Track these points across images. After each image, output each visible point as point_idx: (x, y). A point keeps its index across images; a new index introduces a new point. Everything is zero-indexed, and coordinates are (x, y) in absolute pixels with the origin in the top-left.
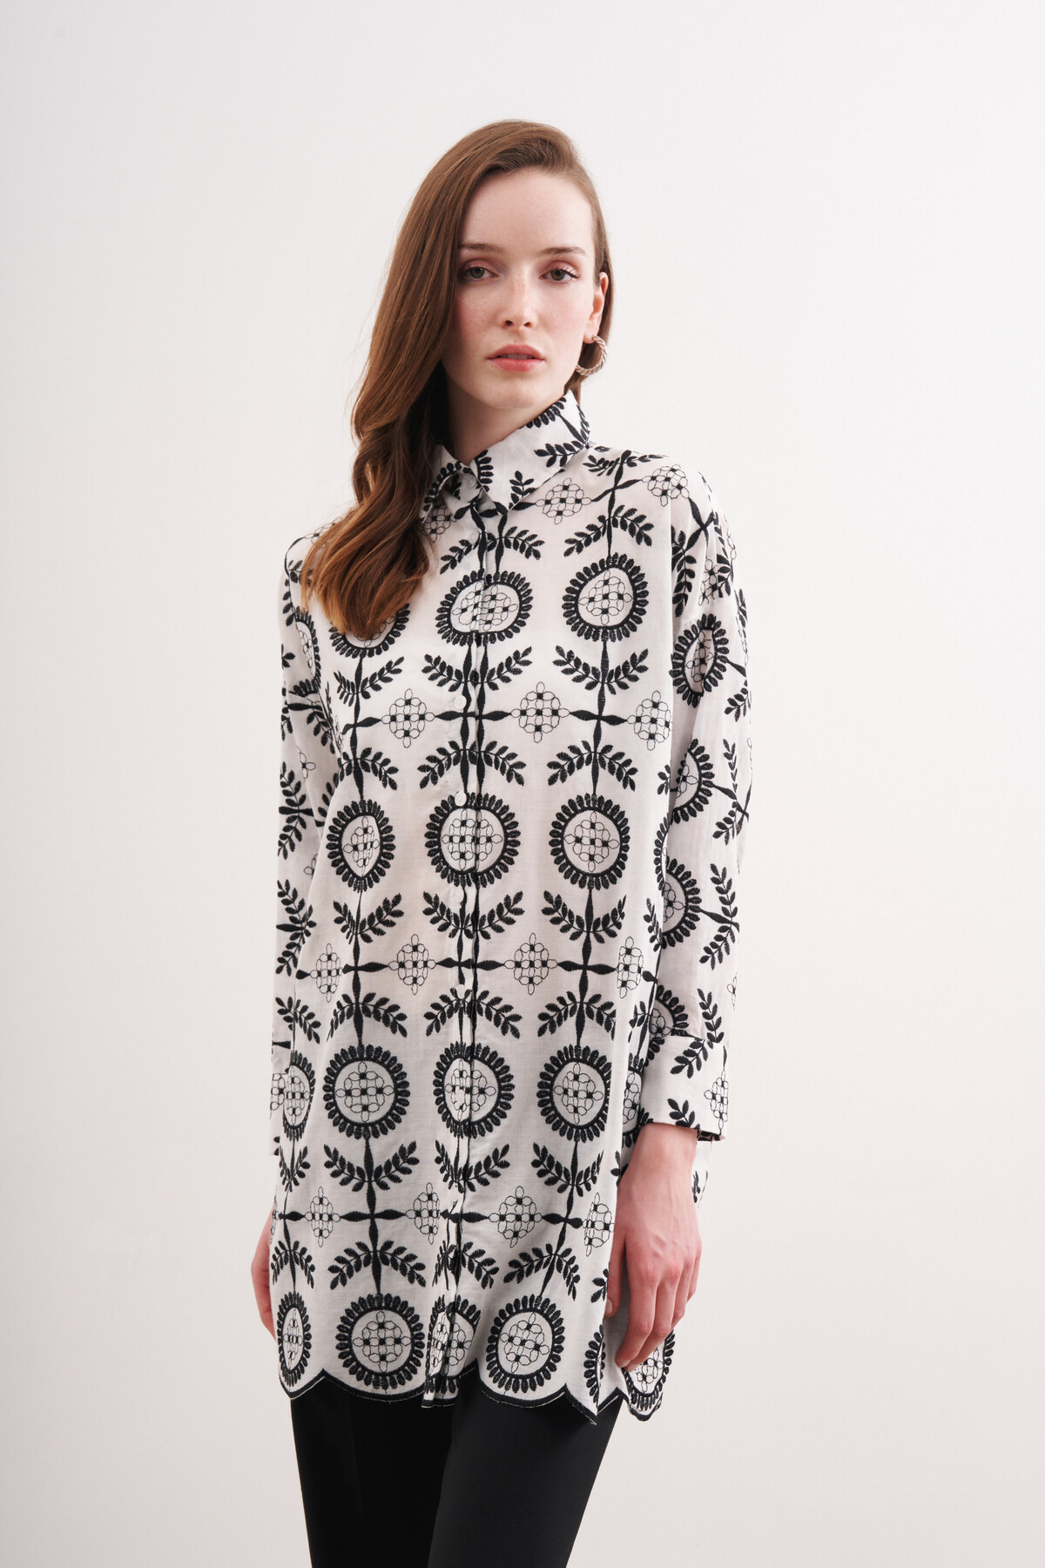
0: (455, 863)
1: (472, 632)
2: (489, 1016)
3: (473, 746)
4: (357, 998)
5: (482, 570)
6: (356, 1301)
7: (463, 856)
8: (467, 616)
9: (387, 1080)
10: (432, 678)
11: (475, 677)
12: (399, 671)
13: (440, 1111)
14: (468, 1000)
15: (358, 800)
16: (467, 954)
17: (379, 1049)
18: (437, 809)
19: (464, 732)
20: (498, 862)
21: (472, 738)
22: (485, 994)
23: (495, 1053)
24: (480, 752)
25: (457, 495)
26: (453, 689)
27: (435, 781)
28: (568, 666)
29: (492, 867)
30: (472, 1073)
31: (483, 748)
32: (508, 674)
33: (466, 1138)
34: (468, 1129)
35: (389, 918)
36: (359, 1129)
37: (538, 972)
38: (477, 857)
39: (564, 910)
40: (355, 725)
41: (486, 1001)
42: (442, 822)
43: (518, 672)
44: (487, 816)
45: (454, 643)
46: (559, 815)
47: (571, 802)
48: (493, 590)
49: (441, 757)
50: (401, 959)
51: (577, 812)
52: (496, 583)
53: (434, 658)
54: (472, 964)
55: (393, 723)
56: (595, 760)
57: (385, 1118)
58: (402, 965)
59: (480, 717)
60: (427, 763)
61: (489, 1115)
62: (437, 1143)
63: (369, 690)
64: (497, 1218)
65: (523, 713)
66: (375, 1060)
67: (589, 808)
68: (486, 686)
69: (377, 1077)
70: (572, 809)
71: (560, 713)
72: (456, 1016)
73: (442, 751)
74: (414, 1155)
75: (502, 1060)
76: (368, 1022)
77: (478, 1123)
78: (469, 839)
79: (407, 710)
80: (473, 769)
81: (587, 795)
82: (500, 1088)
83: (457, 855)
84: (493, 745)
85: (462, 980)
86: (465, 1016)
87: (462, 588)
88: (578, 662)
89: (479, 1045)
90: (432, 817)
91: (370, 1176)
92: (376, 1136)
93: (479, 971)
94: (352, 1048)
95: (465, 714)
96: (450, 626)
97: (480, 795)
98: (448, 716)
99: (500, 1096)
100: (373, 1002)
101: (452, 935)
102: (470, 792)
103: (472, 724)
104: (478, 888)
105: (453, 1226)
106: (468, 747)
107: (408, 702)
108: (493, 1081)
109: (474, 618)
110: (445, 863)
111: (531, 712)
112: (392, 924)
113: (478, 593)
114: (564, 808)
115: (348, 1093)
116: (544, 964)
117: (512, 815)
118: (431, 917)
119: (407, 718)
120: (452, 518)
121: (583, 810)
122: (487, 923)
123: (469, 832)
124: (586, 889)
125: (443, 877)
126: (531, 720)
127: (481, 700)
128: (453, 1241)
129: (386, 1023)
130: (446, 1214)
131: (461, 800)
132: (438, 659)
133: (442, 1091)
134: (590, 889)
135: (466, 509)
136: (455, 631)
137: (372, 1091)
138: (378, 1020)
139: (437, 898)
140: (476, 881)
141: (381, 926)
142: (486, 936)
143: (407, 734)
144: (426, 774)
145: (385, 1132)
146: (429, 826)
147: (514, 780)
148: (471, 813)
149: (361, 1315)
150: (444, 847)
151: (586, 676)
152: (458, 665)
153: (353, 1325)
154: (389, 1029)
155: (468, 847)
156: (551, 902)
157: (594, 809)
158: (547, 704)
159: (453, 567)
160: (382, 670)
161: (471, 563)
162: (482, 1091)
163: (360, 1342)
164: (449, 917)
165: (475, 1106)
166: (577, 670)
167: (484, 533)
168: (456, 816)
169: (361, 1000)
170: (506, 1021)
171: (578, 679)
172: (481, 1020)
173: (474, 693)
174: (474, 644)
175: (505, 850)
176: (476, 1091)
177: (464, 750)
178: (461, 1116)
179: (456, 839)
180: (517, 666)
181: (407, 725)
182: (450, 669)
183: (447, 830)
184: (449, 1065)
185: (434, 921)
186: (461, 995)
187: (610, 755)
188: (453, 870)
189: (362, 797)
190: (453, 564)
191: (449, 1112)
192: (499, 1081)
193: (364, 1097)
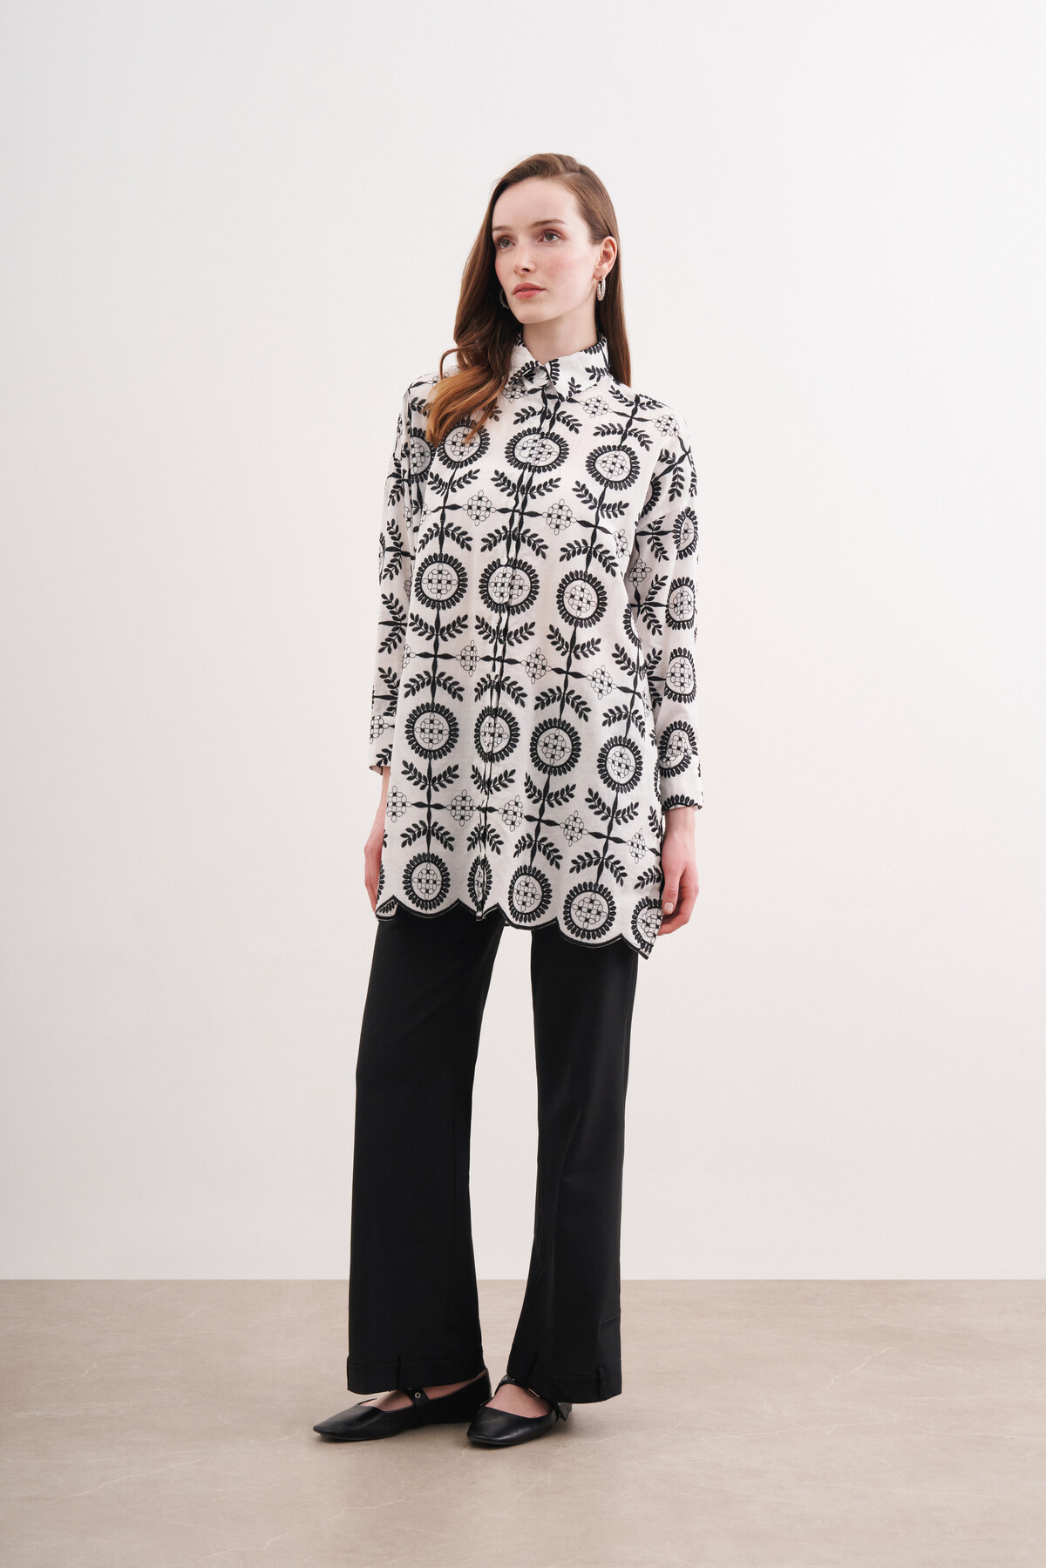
0: (497, 599)
1: (527, 463)
2: (509, 692)
3: (516, 530)
4: (434, 674)
5: (540, 428)
6: (416, 856)
7: (502, 595)
8: (526, 453)
9: (445, 726)
10: (497, 485)
11: (524, 490)
12: (476, 478)
13: (476, 747)
14: (497, 681)
15: (438, 553)
16: (499, 653)
17: (443, 707)
18: (489, 565)
19: (512, 521)
20: (524, 602)
21: (516, 525)
22: (508, 678)
23: (510, 714)
24: (519, 534)
25: (531, 380)
26: (509, 495)
27: (490, 549)
28: (580, 493)
29: (521, 604)
30: (495, 724)
31: (521, 532)
32: (544, 491)
33: (489, 763)
34: (490, 757)
35: (459, 628)
36: (426, 753)
37: (539, 672)
38: (511, 597)
39: (560, 637)
40: (444, 507)
41: (508, 682)
42: (491, 574)
43: (550, 491)
44: (519, 572)
45: (515, 467)
46: (563, 580)
47: (571, 573)
48: (545, 441)
49: (496, 535)
50: (463, 654)
51: (574, 580)
52: (547, 438)
53: (500, 473)
54: (501, 660)
55: (470, 510)
56: (590, 552)
57: (441, 748)
58: (463, 658)
59: (522, 514)
60: (487, 537)
61: (503, 750)
62: (473, 766)
63: (456, 487)
64: (503, 811)
65: (550, 516)
66: (440, 713)
67: (581, 579)
68: (529, 495)
69: (440, 723)
70: (571, 578)
71: (571, 519)
72: (489, 690)
73: (497, 531)
74: (456, 773)
75: (514, 718)
76: (439, 689)
77: (496, 754)
78: (506, 585)
79: (479, 503)
80: (514, 543)
81: (581, 572)
82: (511, 735)
83: (498, 594)
84: (528, 531)
85: (494, 669)
86: (494, 690)
87: (525, 435)
88: (587, 492)
89: (501, 708)
90: (485, 570)
91: (429, 782)
92: (435, 758)
93: (505, 664)
94: (428, 704)
95: (514, 511)
96: (514, 455)
97: (516, 560)
98: (504, 511)
99: (510, 739)
100: (444, 678)
101: (491, 642)
102: (510, 557)
103: (517, 517)
104: (508, 616)
105: (483, 815)
106: (512, 530)
107: (480, 499)
108: (507, 730)
109: (530, 456)
110: (490, 598)
111: (554, 516)
112: (460, 632)
113: (535, 441)
114: (566, 576)
115: (423, 730)
116: (544, 668)
117: (537, 576)
118: (479, 630)
119: (479, 508)
120: (526, 393)
121: (578, 579)
122: (513, 637)
123: (507, 580)
124: (573, 626)
125: (488, 607)
126: (554, 521)
127: (525, 504)
128: (483, 824)
129: (450, 691)
130: (479, 808)
131: (504, 561)
132: (503, 474)
133: (479, 736)
134: (576, 627)
135: (538, 390)
136: (517, 460)
137: (436, 731)
138: (445, 689)
139: (483, 619)
140: (508, 610)
141: (453, 632)
142: (512, 644)
143: (478, 518)
144: (486, 544)
145: (441, 757)
146: (483, 575)
147: (540, 555)
148: (510, 570)
149: (419, 864)
150: (490, 589)
151: (590, 501)
152: (515, 480)
153: (413, 870)
154: (451, 696)
155: (506, 589)
156: (553, 631)
157: (585, 581)
158: (564, 513)
159: (522, 422)
160: (465, 476)
161: (534, 422)
162: (500, 736)
163: (416, 880)
164: (490, 631)
165: (495, 744)
166: (585, 496)
167: (546, 408)
168: (500, 571)
169: (437, 675)
170: (519, 696)
171: (585, 502)
172: (503, 693)
173: (521, 499)
174: (527, 470)
175: (529, 595)
176: (496, 735)
177: (510, 531)
178: (486, 750)
179: (499, 585)
180: (550, 487)
181: (478, 513)
182: (509, 482)
183: (493, 579)
184: (483, 720)
185: (480, 633)
186: (493, 679)
187: (601, 550)
188: (495, 603)
189: (441, 551)
190: (523, 420)
191: (481, 748)
192: (511, 731)
193: (431, 734)
